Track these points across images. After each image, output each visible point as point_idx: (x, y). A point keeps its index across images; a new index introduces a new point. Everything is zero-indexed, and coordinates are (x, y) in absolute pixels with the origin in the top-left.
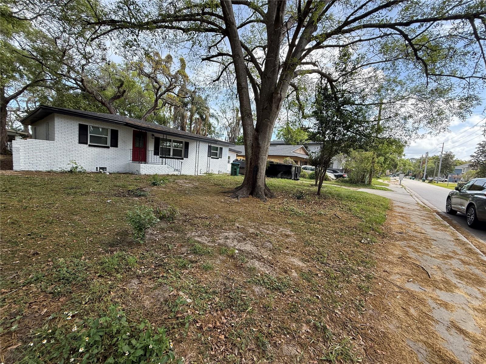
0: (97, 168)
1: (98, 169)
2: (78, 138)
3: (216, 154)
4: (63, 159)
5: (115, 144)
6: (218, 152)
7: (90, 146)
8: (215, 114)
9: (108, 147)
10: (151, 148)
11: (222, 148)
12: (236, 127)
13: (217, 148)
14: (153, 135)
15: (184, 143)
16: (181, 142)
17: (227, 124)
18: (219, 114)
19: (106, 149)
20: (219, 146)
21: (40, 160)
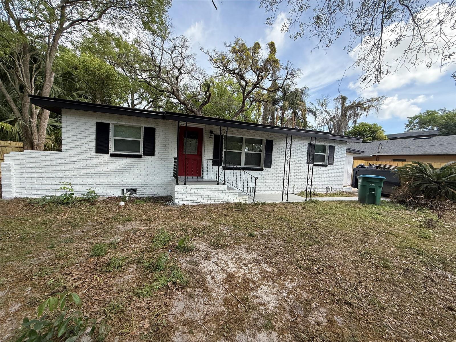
0: (123, 190)
1: (125, 191)
2: (94, 145)
3: (322, 159)
4: (73, 178)
5: (150, 151)
6: (326, 155)
7: (112, 155)
8: (312, 107)
9: (140, 157)
10: (208, 155)
11: (334, 147)
12: (343, 120)
13: (324, 147)
14: (211, 132)
15: (264, 143)
16: (260, 142)
17: (328, 118)
18: (317, 108)
19: (136, 160)
20: (328, 144)
21: (42, 181)
